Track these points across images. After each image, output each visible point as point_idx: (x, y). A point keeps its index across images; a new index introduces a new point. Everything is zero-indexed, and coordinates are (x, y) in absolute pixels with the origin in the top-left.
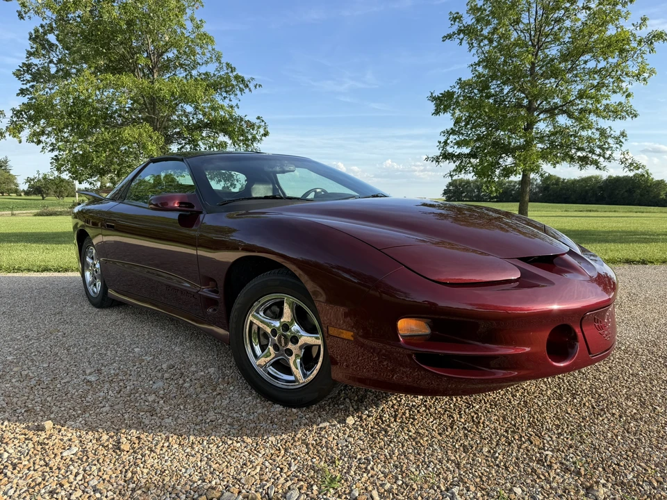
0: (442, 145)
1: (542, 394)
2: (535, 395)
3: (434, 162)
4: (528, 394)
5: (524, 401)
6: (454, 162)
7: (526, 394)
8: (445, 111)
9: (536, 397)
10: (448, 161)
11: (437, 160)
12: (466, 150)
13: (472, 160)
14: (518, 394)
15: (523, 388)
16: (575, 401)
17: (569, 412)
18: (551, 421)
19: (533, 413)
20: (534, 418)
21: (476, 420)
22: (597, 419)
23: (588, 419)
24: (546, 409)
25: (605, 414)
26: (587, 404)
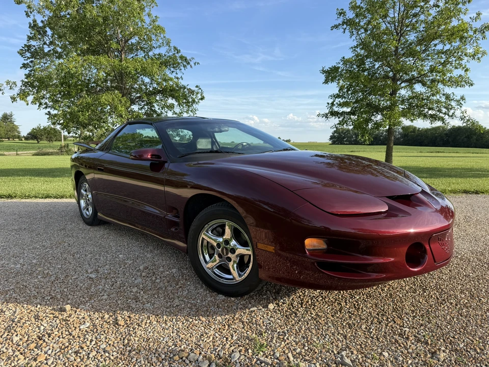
1: (402, 289)
2: (398, 289)
4: (393, 289)
5: (390, 294)
7: (391, 289)
9: (398, 291)
13: (352, 117)
14: (385, 289)
15: (389, 285)
16: (425, 294)
17: (421, 301)
18: (409, 307)
19: (396, 302)
20: (397, 305)
21: (357, 306)
22: (440, 306)
23: (434, 306)
24: (405, 299)
25: (446, 303)
26: (433, 296)
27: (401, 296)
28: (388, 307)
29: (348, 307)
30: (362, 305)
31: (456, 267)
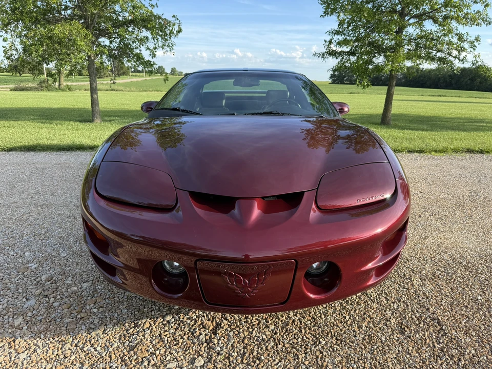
0: (327, 43)
1: (386, 325)
2: (380, 326)
3: (321, 57)
4: (373, 324)
5: (369, 336)
6: (337, 58)
7: (371, 325)
8: (332, 13)
9: (380, 329)
10: (331, 57)
11: (323, 56)
12: (346, 49)
13: (351, 57)
14: (364, 325)
15: (369, 316)
16: (417, 336)
17: (410, 352)
18: (392, 364)
19: (375, 353)
20: (376, 360)
21: (320, 363)
22: (436, 363)
23: (427, 363)
24: (388, 346)
25: (445, 355)
26: (428, 341)
27: (383, 339)
28: (363, 365)
29: (307, 363)
30: (327, 360)
31: (460, 282)
